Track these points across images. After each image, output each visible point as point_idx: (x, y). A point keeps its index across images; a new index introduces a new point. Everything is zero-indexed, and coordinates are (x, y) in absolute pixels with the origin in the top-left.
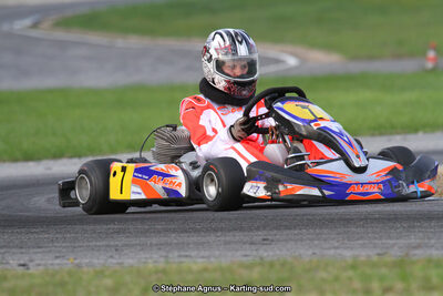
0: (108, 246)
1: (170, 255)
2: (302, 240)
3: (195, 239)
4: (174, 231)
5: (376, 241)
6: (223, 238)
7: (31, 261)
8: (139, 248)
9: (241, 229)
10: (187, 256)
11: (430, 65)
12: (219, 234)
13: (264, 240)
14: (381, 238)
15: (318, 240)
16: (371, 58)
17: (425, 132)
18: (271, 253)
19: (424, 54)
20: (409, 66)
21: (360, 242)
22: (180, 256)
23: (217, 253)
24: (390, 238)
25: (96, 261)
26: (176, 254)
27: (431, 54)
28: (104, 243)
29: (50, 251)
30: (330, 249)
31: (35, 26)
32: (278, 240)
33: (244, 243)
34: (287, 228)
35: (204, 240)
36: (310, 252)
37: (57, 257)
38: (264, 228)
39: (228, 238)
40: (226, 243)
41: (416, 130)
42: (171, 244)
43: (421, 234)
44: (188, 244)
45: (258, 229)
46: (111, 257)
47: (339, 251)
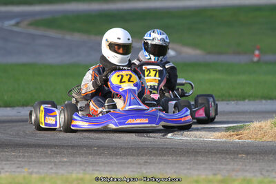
0: (50, 162)
1: (87, 169)
2: (169, 163)
3: (103, 160)
4: (91, 154)
5: (213, 166)
6: (120, 160)
7: (3, 169)
8: (69, 164)
9: (132, 155)
10: (97, 170)
11: (256, 59)
12: (118, 157)
13: (145, 162)
14: (216, 165)
15: (178, 163)
16: (220, 53)
17: (249, 100)
18: (149, 171)
19: (253, 53)
20: (243, 59)
21: (204, 166)
22: (93, 170)
23: (116, 169)
24: (221, 164)
25: (41, 171)
26: (91, 168)
27: (257, 52)
28: (48, 160)
29: (14, 164)
30: (184, 169)
31: (17, 24)
32: (154, 163)
33: (133, 164)
34: (160, 155)
35: (109, 160)
36: (173, 171)
37: (18, 167)
38: (146, 155)
39: (123, 160)
40: (122, 163)
41: (244, 99)
42: (88, 162)
43: (241, 163)
44: (98, 163)
45: (142, 155)
46: (51, 168)
47: (190, 171)
